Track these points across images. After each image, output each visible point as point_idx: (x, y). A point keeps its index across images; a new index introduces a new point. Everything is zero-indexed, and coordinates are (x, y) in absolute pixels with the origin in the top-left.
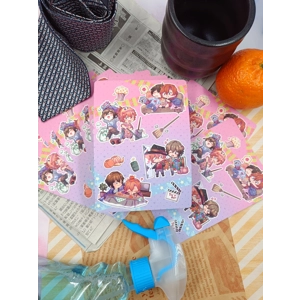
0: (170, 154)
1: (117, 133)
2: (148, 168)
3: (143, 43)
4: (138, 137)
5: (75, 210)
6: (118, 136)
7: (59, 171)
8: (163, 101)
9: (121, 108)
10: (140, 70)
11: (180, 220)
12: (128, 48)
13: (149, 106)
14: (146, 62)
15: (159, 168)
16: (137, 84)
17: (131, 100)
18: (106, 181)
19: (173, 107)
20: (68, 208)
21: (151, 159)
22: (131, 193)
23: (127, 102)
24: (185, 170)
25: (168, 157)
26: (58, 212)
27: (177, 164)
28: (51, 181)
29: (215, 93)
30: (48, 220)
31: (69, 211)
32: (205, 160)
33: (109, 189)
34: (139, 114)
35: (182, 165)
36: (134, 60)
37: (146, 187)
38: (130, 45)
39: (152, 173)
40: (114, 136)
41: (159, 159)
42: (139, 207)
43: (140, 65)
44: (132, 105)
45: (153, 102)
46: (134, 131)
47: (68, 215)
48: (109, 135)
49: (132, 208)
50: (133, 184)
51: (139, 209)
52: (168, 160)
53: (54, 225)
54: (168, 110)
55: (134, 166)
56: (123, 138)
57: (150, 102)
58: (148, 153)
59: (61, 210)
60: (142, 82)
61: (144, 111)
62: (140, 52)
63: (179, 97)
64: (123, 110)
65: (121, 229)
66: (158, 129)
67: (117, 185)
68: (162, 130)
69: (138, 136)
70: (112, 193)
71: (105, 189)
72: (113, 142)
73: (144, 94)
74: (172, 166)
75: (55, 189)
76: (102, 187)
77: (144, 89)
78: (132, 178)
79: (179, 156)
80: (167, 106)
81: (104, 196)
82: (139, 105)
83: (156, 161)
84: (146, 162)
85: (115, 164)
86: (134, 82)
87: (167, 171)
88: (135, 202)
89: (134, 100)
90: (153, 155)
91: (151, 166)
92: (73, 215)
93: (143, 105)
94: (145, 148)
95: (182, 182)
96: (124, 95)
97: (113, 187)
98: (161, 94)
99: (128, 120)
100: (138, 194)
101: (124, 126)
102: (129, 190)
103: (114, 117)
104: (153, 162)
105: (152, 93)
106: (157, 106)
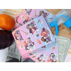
0: (30, 27)
1: (31, 44)
2: (37, 32)
4: (30, 38)
5: (61, 50)
6: (32, 43)
7: (52, 58)
8: (18, 36)
9: (25, 46)
13: (21, 39)
15: (35, 29)
16: (18, 44)
17: (22, 44)
18: (45, 41)
19: (19, 33)
20: (61, 52)
21: (34, 32)
22: (45, 33)
23: (22, 45)
24: (33, 22)
25: (31, 28)
26: (63, 54)
28: (56, 59)
30: (67, 56)
31: (62, 51)
33: (47, 40)
34: (24, 40)
35: (32, 23)
37: (42, 30)
40: (32, 45)
41: (33, 30)
42: (49, 29)
45: (20, 38)
46: (29, 40)
47: (63, 51)
48: (32, 46)
49: (50, 31)
50: (43, 34)
52: (32, 27)
53: (68, 54)
54: (20, 33)
55: (38, 36)
57: (20, 39)
58: (33, 34)
59: (62, 54)
61: (23, 39)
66: (25, 34)
67: (45, 38)
68: (25, 33)
70: (48, 39)
71: (47, 41)
72: (34, 44)
74: (33, 26)
75: (57, 58)
76: (47, 42)
77: (18, 42)
78: (41, 35)
79: (30, 25)
80: (19, 34)
81: (50, 40)
83: (34, 30)
84: (35, 33)
85: (39, 41)
87: (35, 26)
88: (48, 31)
90: (33, 32)
91: (36, 31)
92: (62, 50)
93: (21, 40)
94: (32, 35)
95: (36, 21)
96: (21, 46)
97: (46, 39)
98: (17, 37)
99: (27, 43)
100: (45, 31)
101: (29, 43)
102: (45, 34)
103: (28, 46)
104: (34, 31)
105: (18, 39)
106: (20, 37)
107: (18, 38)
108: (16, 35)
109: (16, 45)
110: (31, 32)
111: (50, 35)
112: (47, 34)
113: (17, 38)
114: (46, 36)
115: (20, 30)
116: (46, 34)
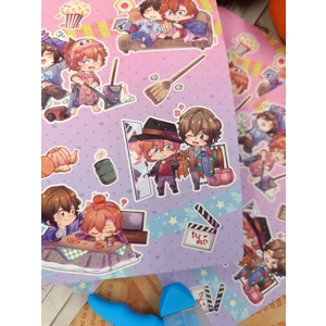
2: (137, 175)
6: (64, 102)
8: (167, 25)
9: (72, 42)
11: (215, 286)
15: (165, 173)
17: (95, 27)
19: (189, 37)
21: (144, 152)
22: (100, 237)
24: (225, 177)
25: (183, 147)
27: (206, 162)
29: (266, 31)
32: (258, 157)
33: (45, 229)
34: (114, 54)
37: (134, 220)
39: (147, 185)
40: (54, 102)
41: (163, 153)
44: (98, 35)
45: (144, 28)
49: (105, 273)
50: (102, 214)
51: (121, 274)
52: (186, 154)
55: (104, 171)
56: (76, 105)
57: (137, 28)
58: (136, 138)
61: (125, 46)
64: (77, 46)
65: (90, 313)
66: (159, 82)
67: (65, 219)
68: (167, 85)
69: (112, 98)
74: (194, 167)
77: (125, 5)
78: (100, 202)
79: (209, 142)
80: (177, 35)
87: (184, 180)
88: (109, 258)
90: (149, 143)
91: (144, 170)
93: (123, 34)
94: (128, 127)
95: (220, 205)
96: (80, 16)
97: (54, 224)
98: (162, 13)
100: (117, 238)
101: (77, 80)
102: (94, 230)
103: (56, 61)
104: (149, 159)
105: (142, 11)
106: (153, 36)
107: (152, 14)
108: (182, 7)
110: (155, 132)
111: (70, 262)
112: (91, 244)
113: (156, 8)
114: (73, 236)
116: (88, 238)
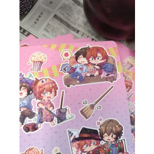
0: (106, 138)
3: (64, 7)
10: (62, 34)
12: (49, 13)
13: (74, 76)
14: (69, 26)
16: (57, 49)
23: (46, 71)
35: (121, 150)
36: (56, 24)
38: (51, 10)
43: (63, 29)
46: (55, 111)
54: (98, 79)
60: (63, 45)
62: (61, 16)
63: (110, 61)
73: (67, 60)
82: (61, 74)
86: (53, 47)
89: (54, 68)
99: (46, 96)
109: (78, 32)
115: (112, 84)
